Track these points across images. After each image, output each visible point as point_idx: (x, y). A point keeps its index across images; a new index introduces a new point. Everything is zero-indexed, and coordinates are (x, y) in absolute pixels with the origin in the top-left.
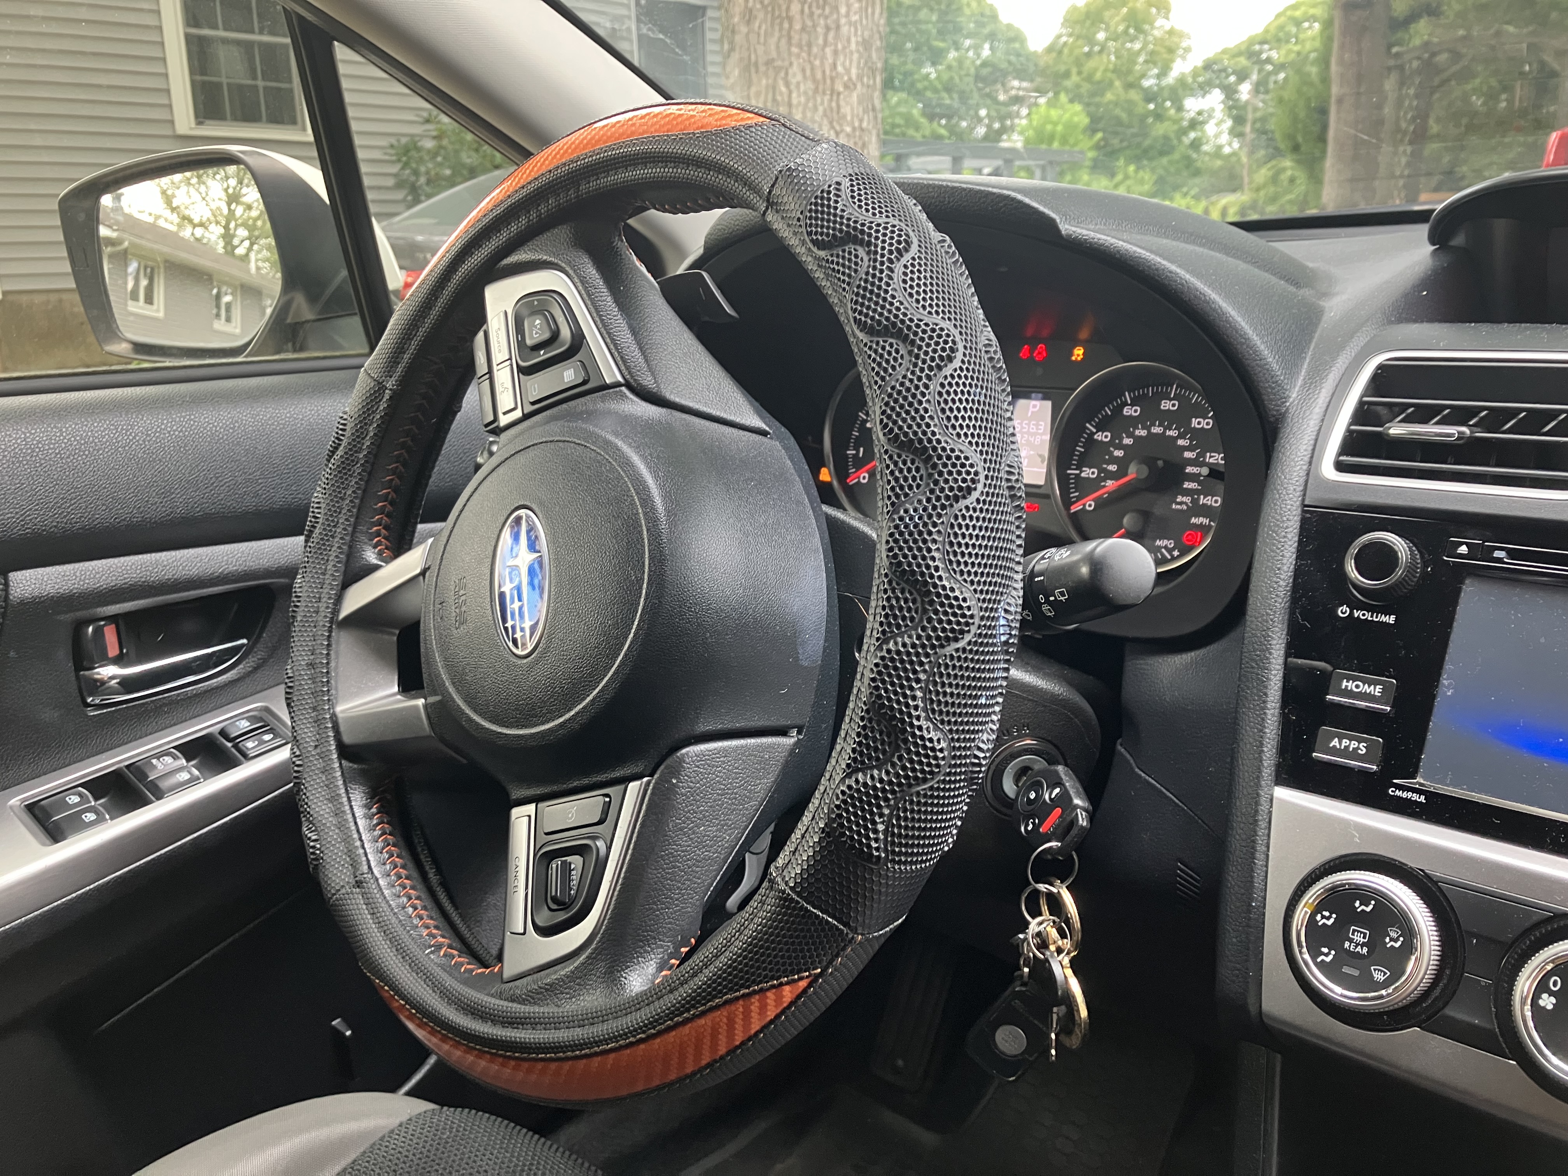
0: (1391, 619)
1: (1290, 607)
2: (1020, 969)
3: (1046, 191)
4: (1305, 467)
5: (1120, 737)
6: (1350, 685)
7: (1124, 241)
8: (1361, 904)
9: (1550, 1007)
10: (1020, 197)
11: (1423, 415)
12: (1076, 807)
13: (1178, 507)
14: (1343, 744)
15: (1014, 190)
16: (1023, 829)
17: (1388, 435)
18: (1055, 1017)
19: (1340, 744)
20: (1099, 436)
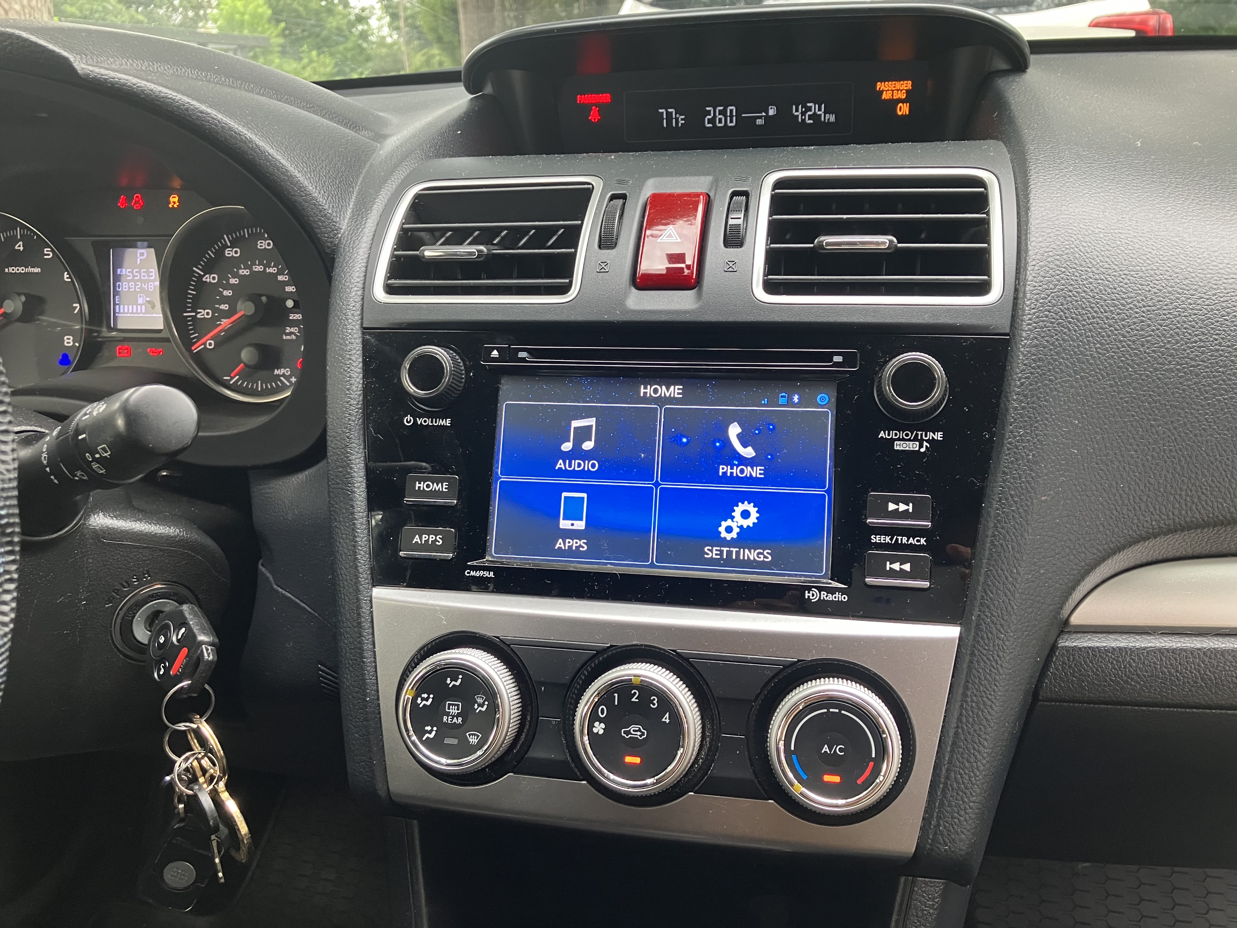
0: (447, 422)
1: (364, 423)
2: (177, 808)
3: (62, 30)
4: (360, 293)
5: (261, 558)
6: (422, 486)
7: (147, 81)
8: (451, 681)
9: (601, 732)
10: (25, 35)
11: (459, 238)
12: (202, 643)
13: (288, 337)
14: (424, 539)
15: (25, 29)
16: (156, 675)
17: (424, 256)
18: (214, 844)
19: (421, 540)
20: (208, 279)
